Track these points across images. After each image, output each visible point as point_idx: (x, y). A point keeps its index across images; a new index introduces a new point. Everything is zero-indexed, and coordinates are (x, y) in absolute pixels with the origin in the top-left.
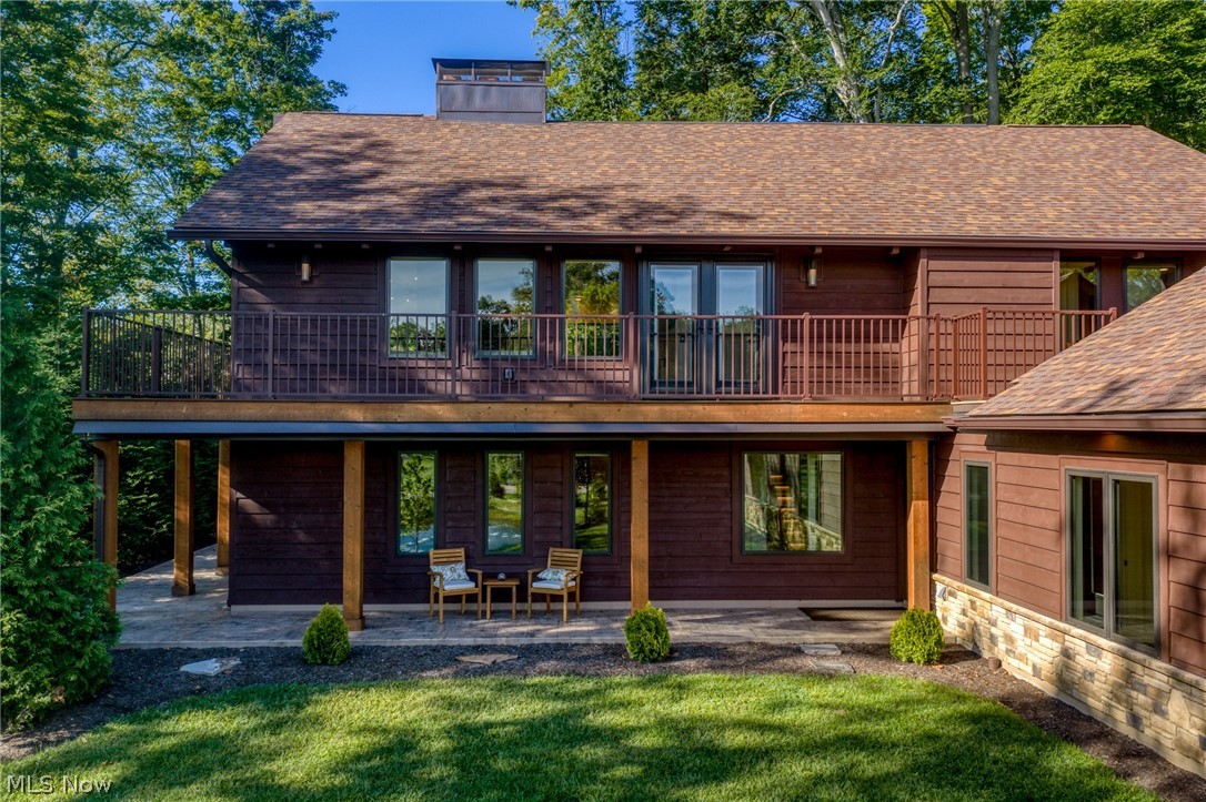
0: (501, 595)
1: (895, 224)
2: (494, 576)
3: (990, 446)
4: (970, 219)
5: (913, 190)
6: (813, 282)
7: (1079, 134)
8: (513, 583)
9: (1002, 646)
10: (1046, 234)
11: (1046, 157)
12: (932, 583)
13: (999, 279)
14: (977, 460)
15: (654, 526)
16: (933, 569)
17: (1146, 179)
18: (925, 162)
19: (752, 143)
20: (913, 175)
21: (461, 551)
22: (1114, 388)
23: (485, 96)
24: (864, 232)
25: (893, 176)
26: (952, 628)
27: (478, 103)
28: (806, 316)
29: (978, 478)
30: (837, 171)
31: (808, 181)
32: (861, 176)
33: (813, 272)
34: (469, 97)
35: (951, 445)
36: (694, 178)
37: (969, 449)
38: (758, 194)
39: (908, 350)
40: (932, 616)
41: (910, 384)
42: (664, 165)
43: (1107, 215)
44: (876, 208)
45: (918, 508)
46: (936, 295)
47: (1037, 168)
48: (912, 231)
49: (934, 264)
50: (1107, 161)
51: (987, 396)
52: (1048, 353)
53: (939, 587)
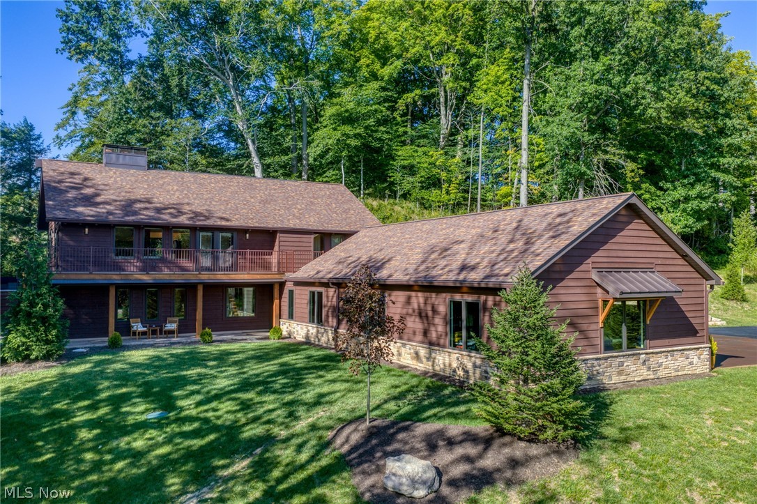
0: (154, 332)
1: (271, 224)
2: (152, 327)
3: (294, 285)
4: (291, 222)
5: (275, 210)
6: (248, 238)
7: (325, 187)
8: (158, 328)
9: (296, 333)
10: (310, 227)
11: (314, 197)
12: (280, 322)
13: (298, 240)
14: (291, 289)
15: (204, 310)
16: (280, 318)
17: (340, 207)
18: (278, 197)
19: (223, 185)
20: (275, 203)
21: (139, 319)
22: (318, 273)
23: (124, 159)
24: (262, 225)
25: (269, 204)
26: (285, 333)
27: (121, 161)
28: (248, 250)
29: (291, 292)
30: (252, 200)
31: (244, 204)
32: (260, 203)
33: (247, 235)
34: (118, 159)
35: (285, 285)
36: (209, 200)
37: (289, 286)
38: (230, 209)
39: (274, 259)
40: (279, 328)
41: (275, 269)
42: (197, 194)
43: (327, 221)
44: (265, 217)
45: (276, 302)
46: (282, 244)
47: (311, 202)
48: (275, 226)
49: (281, 235)
50: (330, 200)
51: (294, 272)
52: (310, 260)
53: (281, 323)
